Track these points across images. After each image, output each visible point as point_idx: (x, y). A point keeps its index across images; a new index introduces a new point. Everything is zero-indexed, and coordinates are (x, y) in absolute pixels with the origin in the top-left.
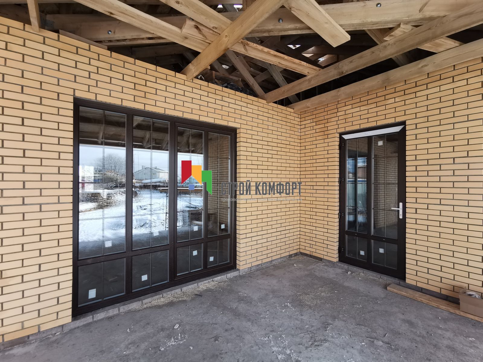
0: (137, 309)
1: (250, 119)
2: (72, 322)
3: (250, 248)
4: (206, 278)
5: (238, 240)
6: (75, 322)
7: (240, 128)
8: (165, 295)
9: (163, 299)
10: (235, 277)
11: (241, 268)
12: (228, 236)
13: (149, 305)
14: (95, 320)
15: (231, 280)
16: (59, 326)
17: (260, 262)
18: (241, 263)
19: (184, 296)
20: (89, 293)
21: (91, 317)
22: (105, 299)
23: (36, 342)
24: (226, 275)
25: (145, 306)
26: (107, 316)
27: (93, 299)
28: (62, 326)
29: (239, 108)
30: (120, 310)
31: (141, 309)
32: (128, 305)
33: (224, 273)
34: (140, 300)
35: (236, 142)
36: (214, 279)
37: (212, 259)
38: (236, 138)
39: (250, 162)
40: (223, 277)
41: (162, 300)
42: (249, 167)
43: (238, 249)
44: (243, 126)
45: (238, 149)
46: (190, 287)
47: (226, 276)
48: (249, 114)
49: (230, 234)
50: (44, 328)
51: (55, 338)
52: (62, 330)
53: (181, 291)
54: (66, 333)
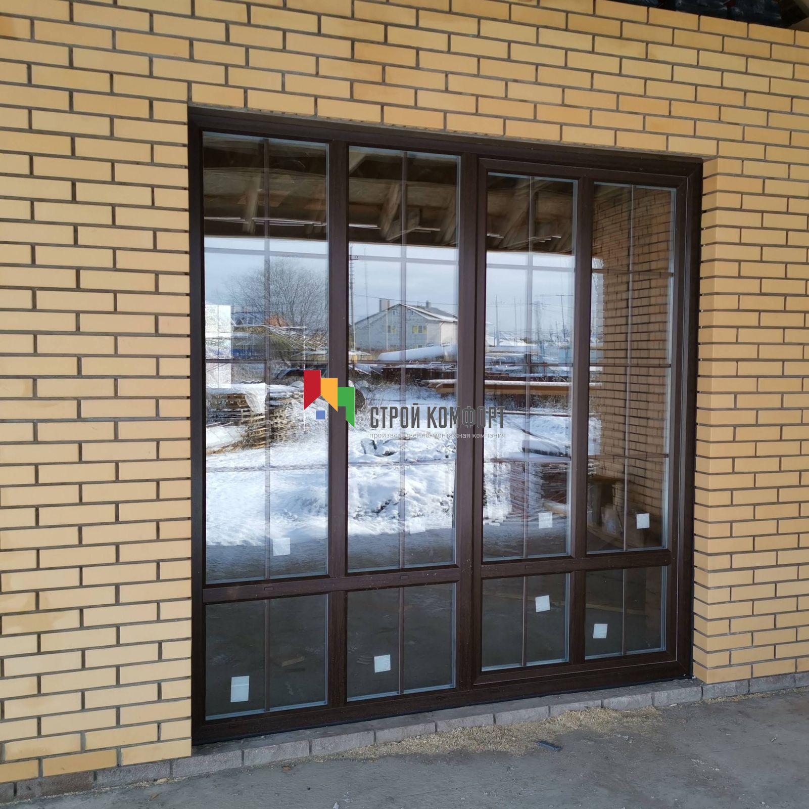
0: (362, 754)
1: (759, 118)
2: (192, 760)
3: (746, 609)
4: (580, 695)
5: (698, 576)
6: (201, 758)
7: (716, 157)
8: (442, 725)
9: (437, 738)
10: (684, 706)
11: (710, 678)
12: (664, 557)
13: (395, 749)
14: (247, 763)
15: (666, 712)
16: (164, 761)
17: (787, 667)
18: (711, 661)
19: (504, 740)
20: (232, 686)
21: (239, 753)
22: (273, 710)
23: (112, 791)
24: (650, 695)
25: (384, 750)
26: (279, 759)
27: (240, 706)
28: (171, 762)
29: (713, 78)
30: (313, 749)
31: (373, 756)
32: (336, 737)
33: (643, 688)
34: (368, 730)
35: (698, 212)
36: (606, 701)
37: (600, 631)
38: (698, 194)
39: (753, 286)
40: (639, 697)
41: (435, 740)
42: (747, 302)
43: (697, 607)
44: (726, 149)
45: (705, 237)
46: (523, 712)
47: (653, 699)
48: (752, 100)
49: (667, 550)
50: (131, 758)
51: (155, 791)
52: (171, 774)
53: (495, 721)
54: (179, 783)
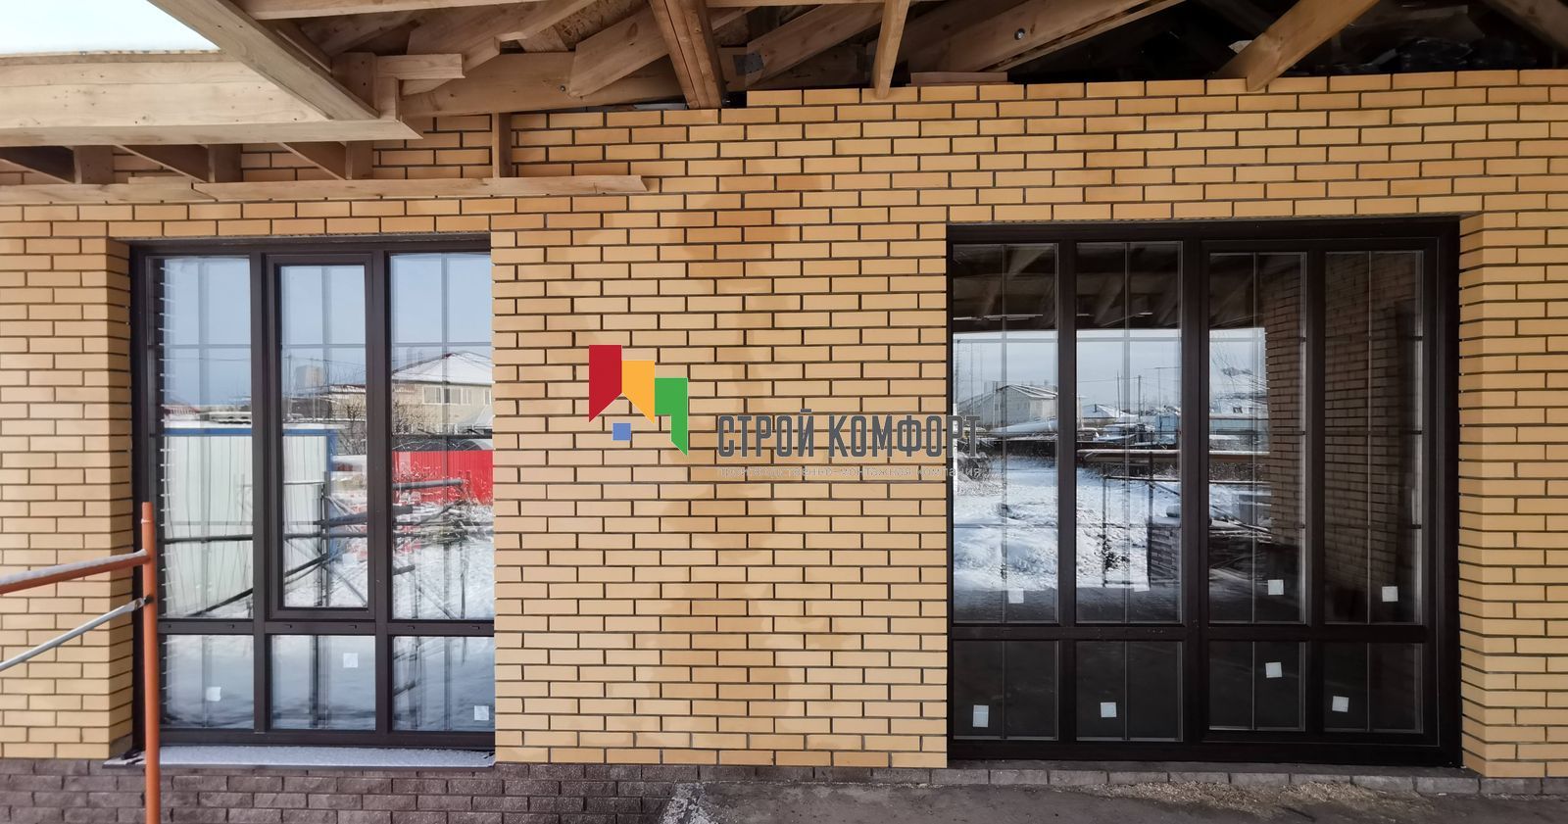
0: (1097, 791)
2: (947, 771)
6: (954, 771)
8: (1175, 777)
9: (1171, 787)
10: (1458, 798)
11: (1489, 771)
12: (1419, 634)
13: (1130, 792)
14: (993, 782)
16: (924, 769)
18: (1491, 752)
19: (1245, 801)
20: (974, 713)
21: (986, 772)
22: (1009, 738)
23: (886, 787)
25: (1118, 790)
26: (1020, 782)
27: (980, 731)
28: (930, 771)
30: (1051, 779)
31: (1108, 795)
32: (1071, 772)
33: (1402, 770)
34: (1100, 770)
37: (1340, 704)
40: (1397, 780)
41: (1169, 789)
43: (1467, 691)
46: (1261, 777)
47: (1415, 783)
50: (899, 762)
51: (919, 793)
52: (930, 781)
53: (1230, 781)
54: (938, 789)
